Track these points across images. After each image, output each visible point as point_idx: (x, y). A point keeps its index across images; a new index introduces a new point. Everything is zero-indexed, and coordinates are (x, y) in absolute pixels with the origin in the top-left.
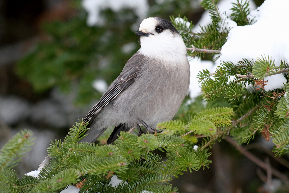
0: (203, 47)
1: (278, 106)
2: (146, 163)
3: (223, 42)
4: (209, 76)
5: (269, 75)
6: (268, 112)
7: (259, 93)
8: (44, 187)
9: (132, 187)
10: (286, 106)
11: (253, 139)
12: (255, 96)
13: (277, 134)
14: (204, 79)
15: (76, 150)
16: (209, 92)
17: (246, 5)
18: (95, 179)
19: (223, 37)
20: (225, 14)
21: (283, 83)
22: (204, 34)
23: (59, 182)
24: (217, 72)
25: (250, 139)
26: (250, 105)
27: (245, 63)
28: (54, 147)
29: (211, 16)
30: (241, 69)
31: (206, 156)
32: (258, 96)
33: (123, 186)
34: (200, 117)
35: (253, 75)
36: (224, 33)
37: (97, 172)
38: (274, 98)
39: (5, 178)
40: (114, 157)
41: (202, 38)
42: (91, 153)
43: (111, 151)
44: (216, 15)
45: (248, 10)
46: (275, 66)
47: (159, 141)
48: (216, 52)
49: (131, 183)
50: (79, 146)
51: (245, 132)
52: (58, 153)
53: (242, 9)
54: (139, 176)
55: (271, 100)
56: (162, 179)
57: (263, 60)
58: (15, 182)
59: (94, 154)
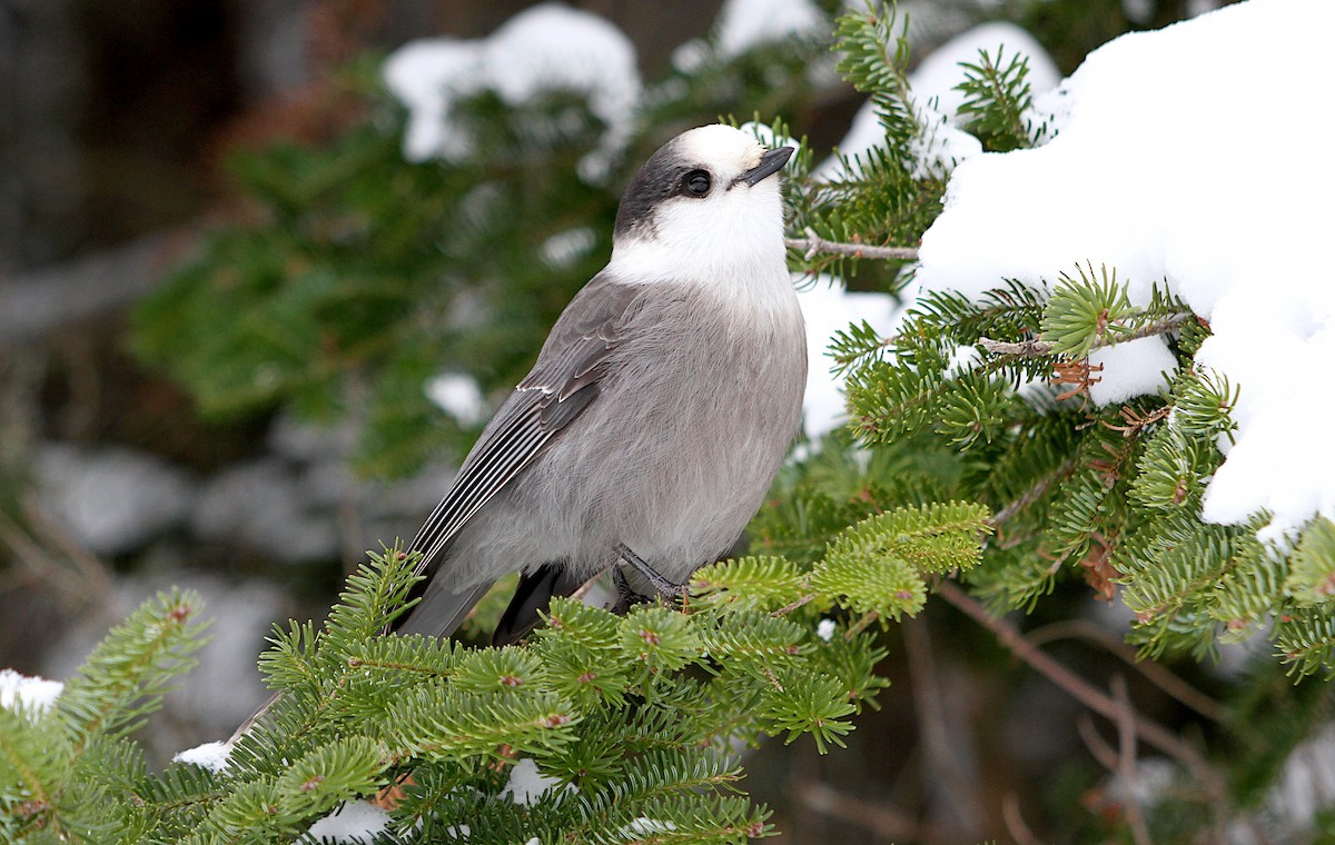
0: (852, 236)
1: (1145, 464)
2: (647, 712)
3: (927, 214)
4: (875, 348)
5: (1109, 343)
6: (1106, 487)
7: (1072, 413)
8: (250, 808)
9: (592, 805)
10: (1175, 461)
11: (1049, 593)
12: (1057, 425)
13: (1140, 570)
14: (857, 360)
15: (376, 665)
16: (874, 412)
17: (1017, 70)
18: (449, 775)
19: (930, 196)
20: (936, 108)
21: (1164, 373)
22: (852, 185)
23: (308, 788)
24: (904, 331)
25: (1039, 593)
26: (1037, 461)
27: (1014, 296)
28: (286, 648)
29: (880, 115)
30: (1001, 319)
31: (866, 661)
32: (1067, 427)
33: (558, 802)
34: (862, 540)
35: (1046, 343)
36: (934, 180)
37: (458, 752)
38: (1127, 432)
39: (100, 771)
40: (524, 692)
41: (845, 201)
42: (433, 676)
43: (511, 669)
44: (899, 109)
45: (1026, 90)
46: (1129, 306)
47: (700, 637)
48: (900, 255)
49: (588, 787)
50: (385, 649)
51: (1022, 568)
52: (300, 673)
53: (1001, 87)
54: (622, 763)
55: (1115, 438)
56: (710, 772)
57: (1084, 286)
58: (139, 786)
59: (445, 680)
